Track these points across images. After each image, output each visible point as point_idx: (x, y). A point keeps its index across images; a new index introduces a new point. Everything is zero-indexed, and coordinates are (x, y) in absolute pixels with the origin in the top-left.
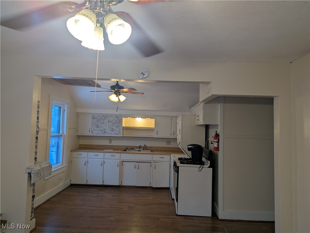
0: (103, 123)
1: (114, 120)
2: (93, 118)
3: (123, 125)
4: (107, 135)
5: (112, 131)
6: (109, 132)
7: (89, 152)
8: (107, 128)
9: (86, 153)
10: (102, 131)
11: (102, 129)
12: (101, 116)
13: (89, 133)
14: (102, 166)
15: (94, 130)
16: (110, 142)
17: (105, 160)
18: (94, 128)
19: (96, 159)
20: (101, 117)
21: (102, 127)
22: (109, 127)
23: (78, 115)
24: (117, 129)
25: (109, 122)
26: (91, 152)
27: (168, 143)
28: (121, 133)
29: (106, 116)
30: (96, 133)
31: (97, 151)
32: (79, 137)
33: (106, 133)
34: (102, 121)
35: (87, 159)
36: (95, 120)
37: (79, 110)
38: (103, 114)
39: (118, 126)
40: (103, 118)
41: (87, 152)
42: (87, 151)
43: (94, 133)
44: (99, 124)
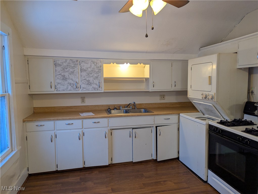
0: (73, 72)
1: (89, 67)
2: (56, 65)
3: (105, 76)
4: (80, 92)
5: (88, 84)
6: (83, 86)
7: (57, 120)
8: (80, 81)
9: (52, 123)
10: (72, 85)
11: (72, 82)
12: (68, 61)
13: (50, 90)
14: (81, 140)
15: (59, 85)
16: (83, 101)
17: (85, 131)
18: (58, 81)
19: (69, 131)
20: (69, 63)
21: (72, 79)
22: (84, 79)
23: (27, 60)
24: (96, 81)
25: (82, 70)
26: (60, 120)
27: (162, 97)
28: (101, 88)
29: (77, 61)
30: (62, 89)
31: (70, 117)
32: (32, 96)
33: (78, 88)
34: (71, 70)
35: (54, 132)
36: (59, 68)
37: (29, 52)
38: (71, 59)
39: (97, 77)
40: (73, 65)
41: (54, 120)
42: (53, 118)
43: (59, 89)
44: (66, 74)
